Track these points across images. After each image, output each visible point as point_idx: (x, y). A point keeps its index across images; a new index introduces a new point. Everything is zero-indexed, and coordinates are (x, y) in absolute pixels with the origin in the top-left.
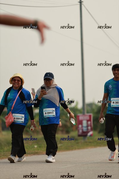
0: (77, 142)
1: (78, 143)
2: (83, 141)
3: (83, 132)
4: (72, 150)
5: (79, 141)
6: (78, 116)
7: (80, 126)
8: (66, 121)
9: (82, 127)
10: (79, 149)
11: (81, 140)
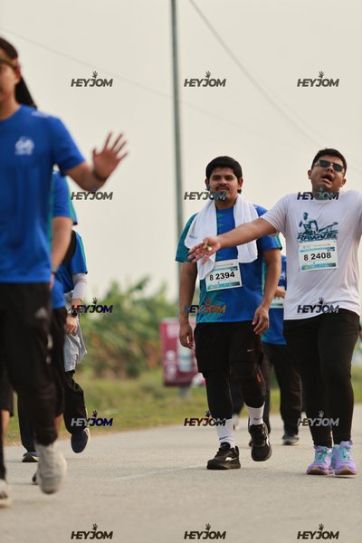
0: (160, 402)
1: (163, 407)
2: (178, 400)
3: (180, 374)
4: (146, 426)
5: (168, 400)
6: (165, 326)
7: (171, 355)
8: (128, 340)
9: (177, 357)
10: (165, 424)
11: (173, 396)
